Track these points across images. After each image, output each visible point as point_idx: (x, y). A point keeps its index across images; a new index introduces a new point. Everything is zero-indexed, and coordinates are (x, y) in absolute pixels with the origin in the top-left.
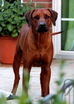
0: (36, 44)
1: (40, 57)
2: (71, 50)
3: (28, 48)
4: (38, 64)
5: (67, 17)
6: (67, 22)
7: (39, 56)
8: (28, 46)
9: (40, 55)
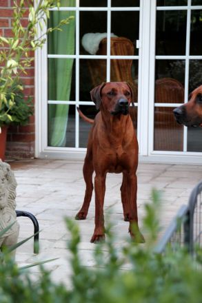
0: (109, 138)
1: (117, 158)
2: (61, 146)
3: (99, 144)
4: (116, 168)
5: (55, 99)
6: (55, 106)
7: (114, 156)
8: (98, 141)
9: (117, 154)
